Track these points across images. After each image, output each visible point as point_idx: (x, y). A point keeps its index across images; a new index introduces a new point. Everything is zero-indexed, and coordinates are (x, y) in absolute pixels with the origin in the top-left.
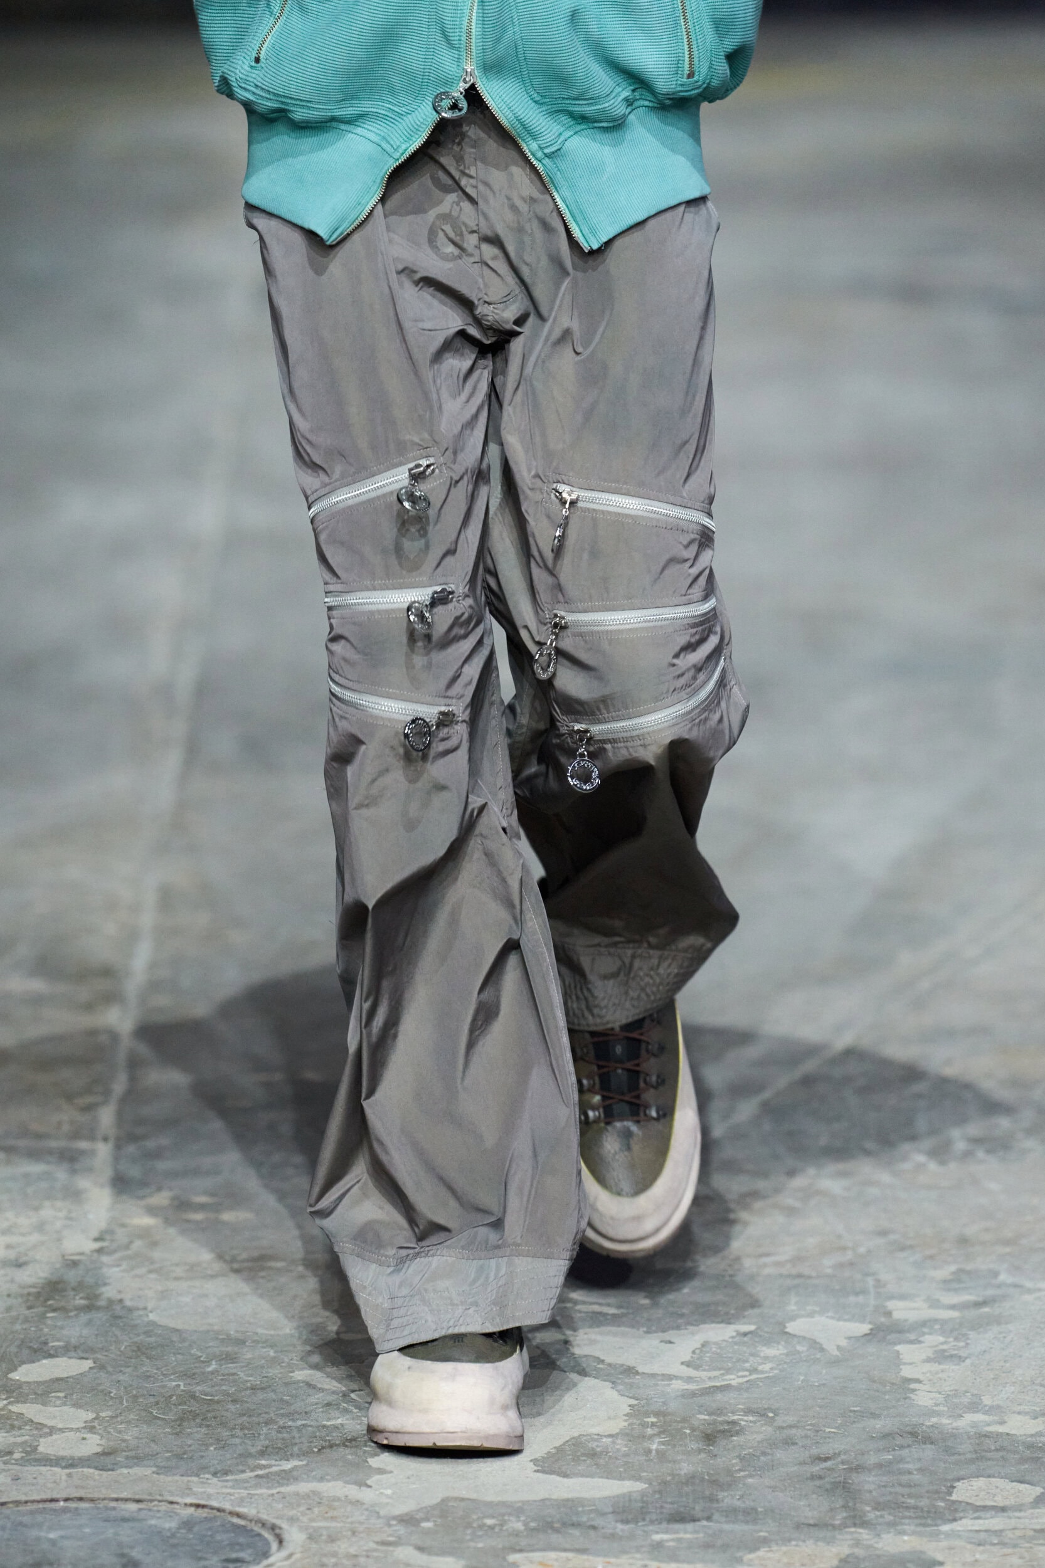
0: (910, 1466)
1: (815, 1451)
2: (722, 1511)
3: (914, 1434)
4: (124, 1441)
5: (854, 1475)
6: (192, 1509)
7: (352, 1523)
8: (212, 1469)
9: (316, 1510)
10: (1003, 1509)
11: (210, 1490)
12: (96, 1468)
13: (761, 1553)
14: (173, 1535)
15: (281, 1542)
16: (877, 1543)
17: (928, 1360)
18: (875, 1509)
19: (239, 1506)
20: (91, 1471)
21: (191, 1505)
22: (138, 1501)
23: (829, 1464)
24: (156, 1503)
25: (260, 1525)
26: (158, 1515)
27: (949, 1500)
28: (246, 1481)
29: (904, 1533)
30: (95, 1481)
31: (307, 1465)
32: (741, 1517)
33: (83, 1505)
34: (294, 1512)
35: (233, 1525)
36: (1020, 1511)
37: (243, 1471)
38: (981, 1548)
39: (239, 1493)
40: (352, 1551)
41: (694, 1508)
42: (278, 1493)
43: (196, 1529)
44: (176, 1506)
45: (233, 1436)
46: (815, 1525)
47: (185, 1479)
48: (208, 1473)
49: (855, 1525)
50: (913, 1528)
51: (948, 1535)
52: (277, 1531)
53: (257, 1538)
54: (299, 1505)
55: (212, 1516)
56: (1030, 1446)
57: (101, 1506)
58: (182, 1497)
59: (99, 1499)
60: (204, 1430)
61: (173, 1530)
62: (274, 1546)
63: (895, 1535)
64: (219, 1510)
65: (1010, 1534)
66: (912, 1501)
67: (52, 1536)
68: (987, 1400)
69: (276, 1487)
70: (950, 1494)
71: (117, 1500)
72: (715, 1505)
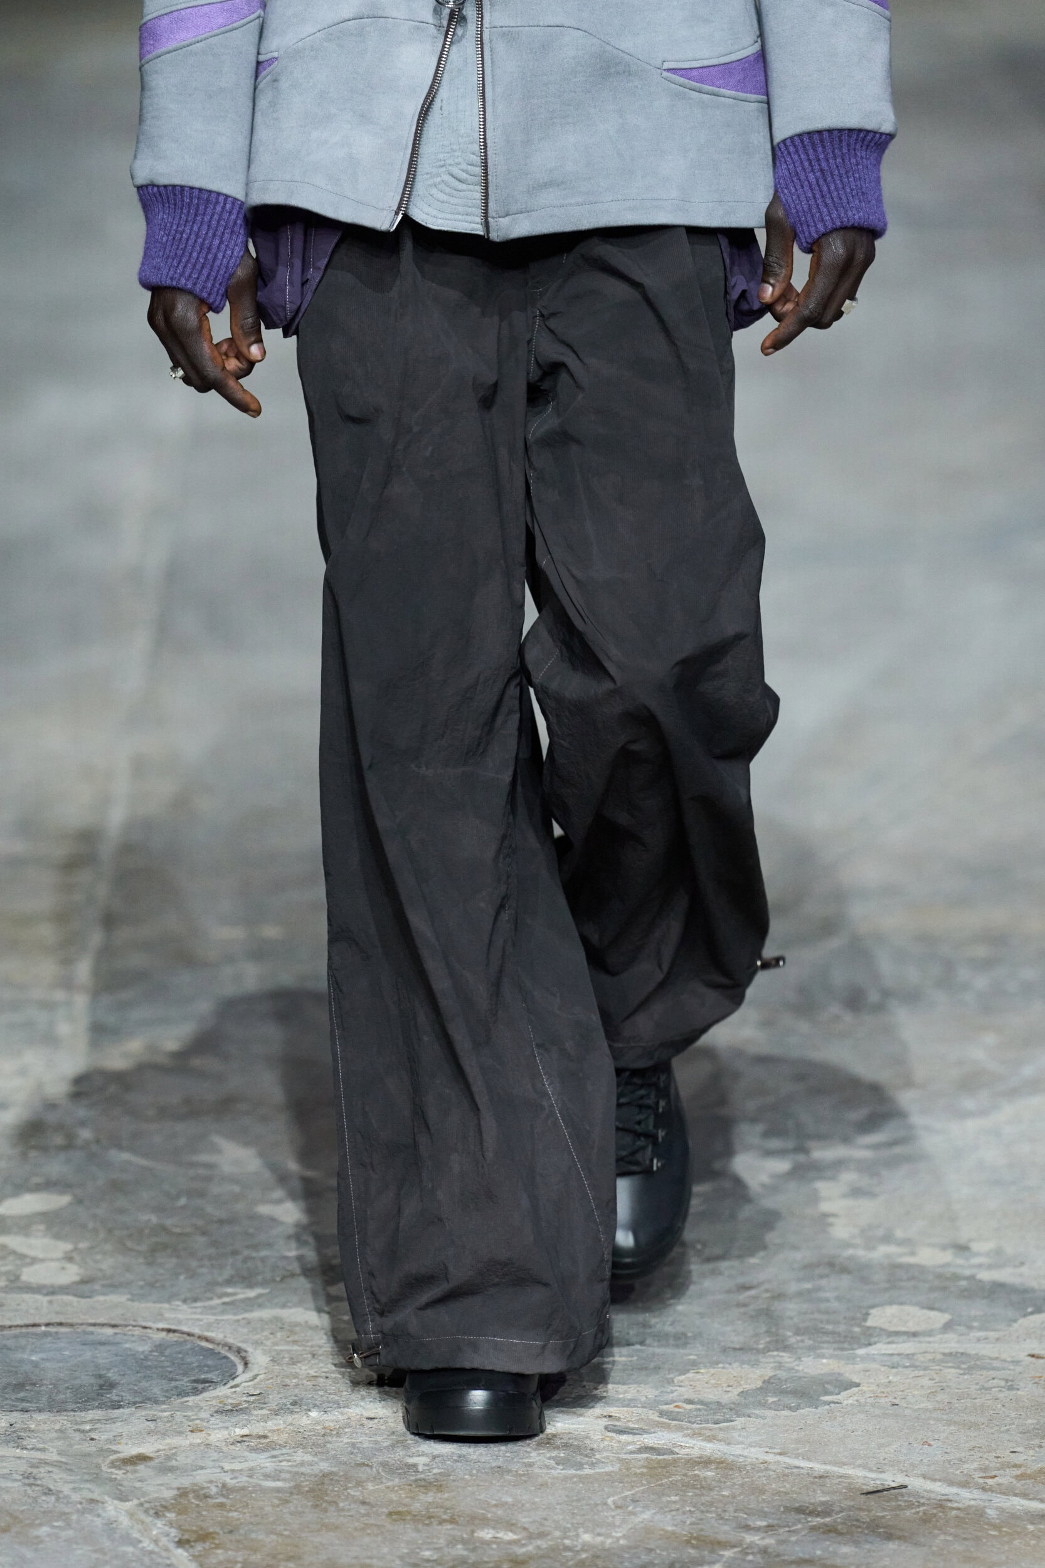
0: (828, 1295)
1: (741, 1280)
2: (654, 1336)
3: (831, 1265)
4: (101, 1270)
5: (776, 1303)
6: (164, 1334)
7: (312, 1346)
8: (183, 1297)
9: (279, 1335)
10: (915, 1334)
11: (181, 1316)
12: (75, 1295)
13: (690, 1375)
14: (146, 1359)
15: (246, 1364)
16: (798, 1365)
17: (845, 1196)
18: (797, 1334)
19: (208, 1331)
20: (70, 1298)
21: (163, 1330)
22: (114, 1326)
23: (753, 1292)
24: (130, 1328)
25: (227, 1348)
26: (133, 1339)
27: (864, 1326)
28: (212, 1308)
29: (823, 1356)
30: (75, 1308)
31: (271, 1292)
32: (671, 1341)
33: (63, 1330)
34: (258, 1336)
35: (202, 1348)
36: (930, 1336)
37: (211, 1299)
38: (896, 1370)
39: (208, 1319)
40: (312, 1373)
41: (628, 1334)
42: (243, 1319)
43: (167, 1352)
44: (148, 1331)
45: (201, 1266)
46: (741, 1349)
47: (158, 1305)
48: (178, 1300)
49: (777, 1350)
50: (831, 1352)
51: (864, 1359)
52: (243, 1354)
53: (224, 1360)
54: (262, 1330)
55: (182, 1340)
56: (939, 1276)
57: (79, 1330)
58: (154, 1323)
59: (77, 1324)
60: (174, 1261)
61: (146, 1353)
62: (240, 1368)
63: (814, 1358)
64: (189, 1334)
65: (921, 1358)
66: (830, 1327)
67: (34, 1358)
68: (899, 1233)
69: (242, 1313)
70: (865, 1320)
71: (94, 1325)
72: (649, 1331)
